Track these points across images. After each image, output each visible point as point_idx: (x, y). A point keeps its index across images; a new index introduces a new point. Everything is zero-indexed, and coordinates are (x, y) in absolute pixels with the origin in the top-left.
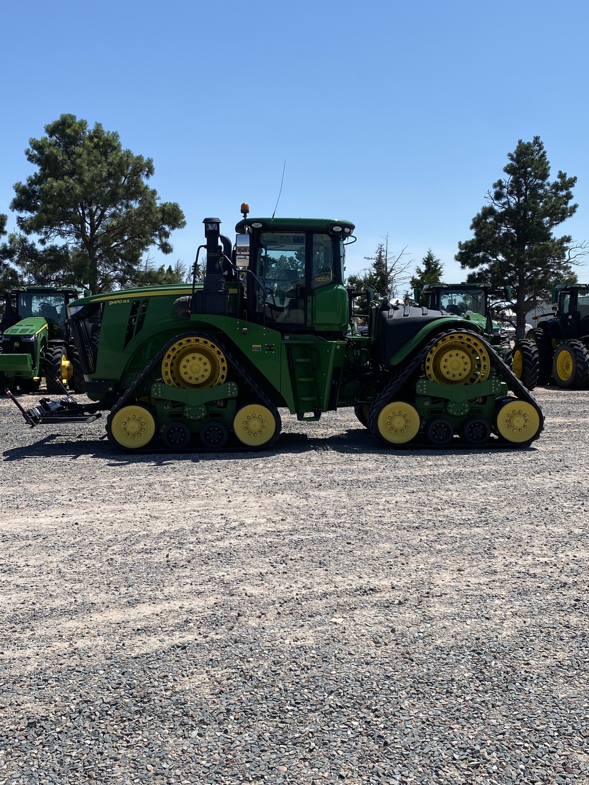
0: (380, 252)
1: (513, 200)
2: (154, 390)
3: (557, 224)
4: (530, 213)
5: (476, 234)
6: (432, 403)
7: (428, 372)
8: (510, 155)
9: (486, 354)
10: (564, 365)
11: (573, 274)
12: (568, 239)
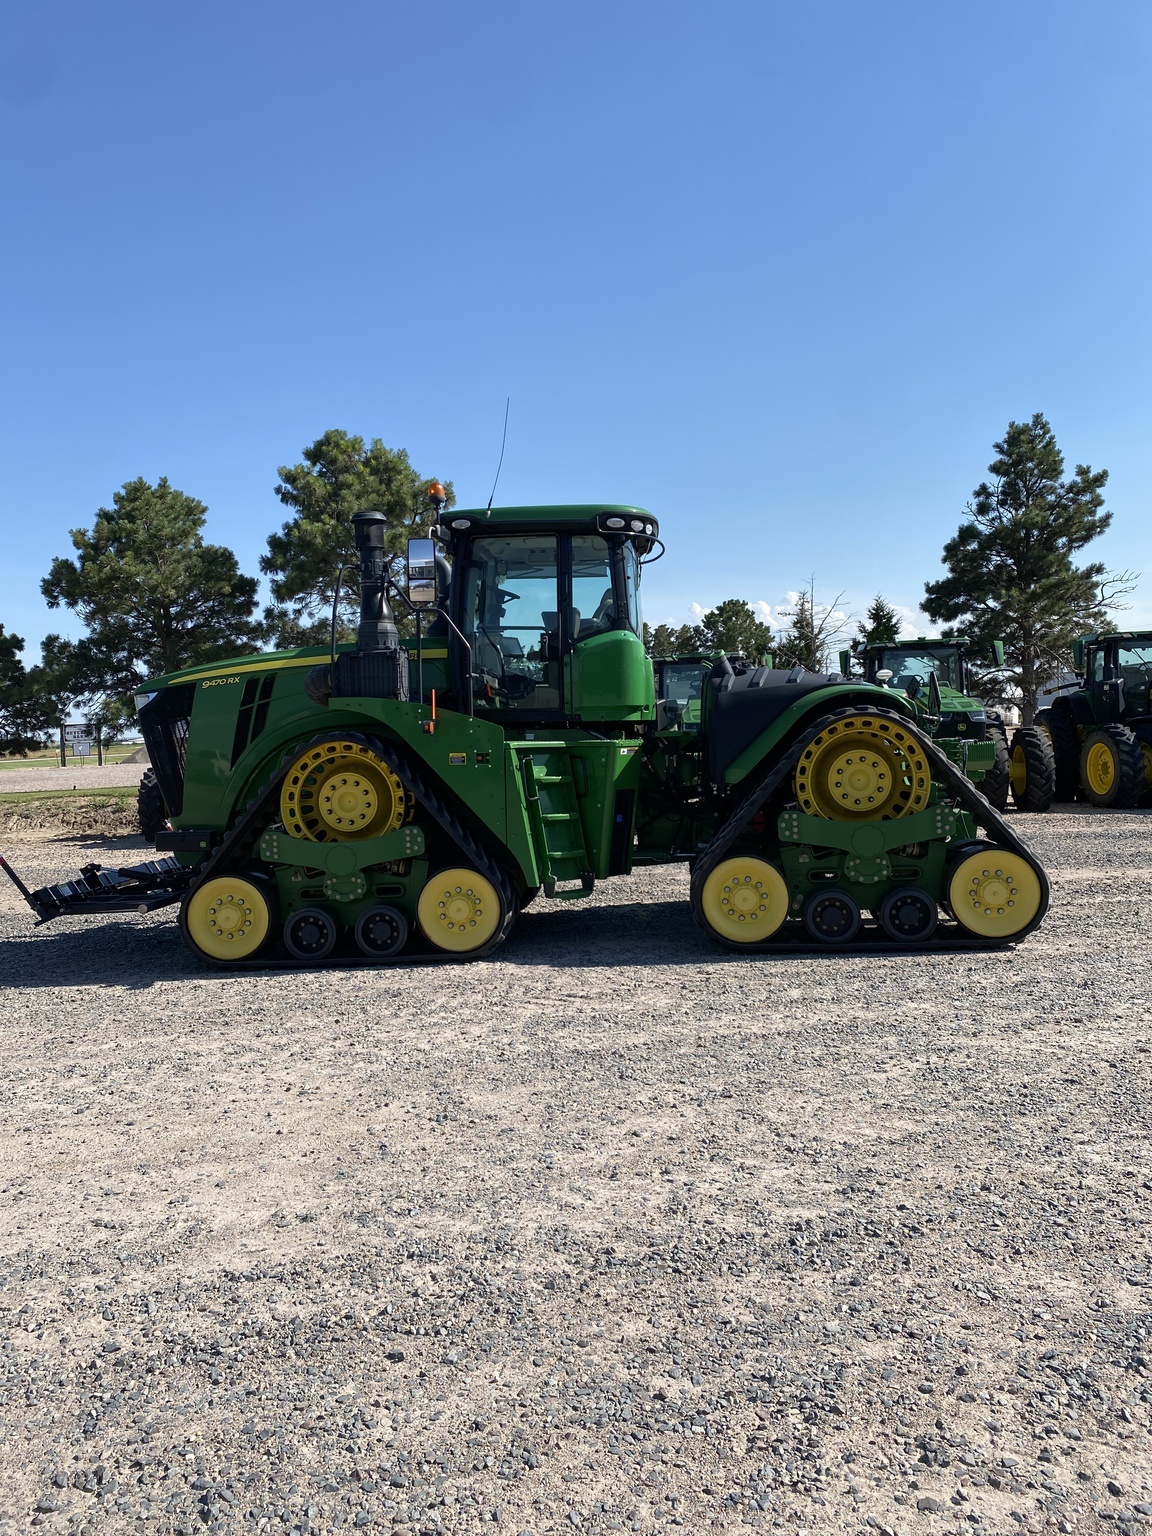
0: (803, 604)
1: (1007, 515)
2: (264, 845)
3: (1079, 547)
4: (1036, 533)
5: (952, 570)
6: (817, 858)
7: (802, 797)
8: (997, 446)
9: (920, 756)
10: (1100, 767)
11: (1109, 623)
12: (1099, 570)
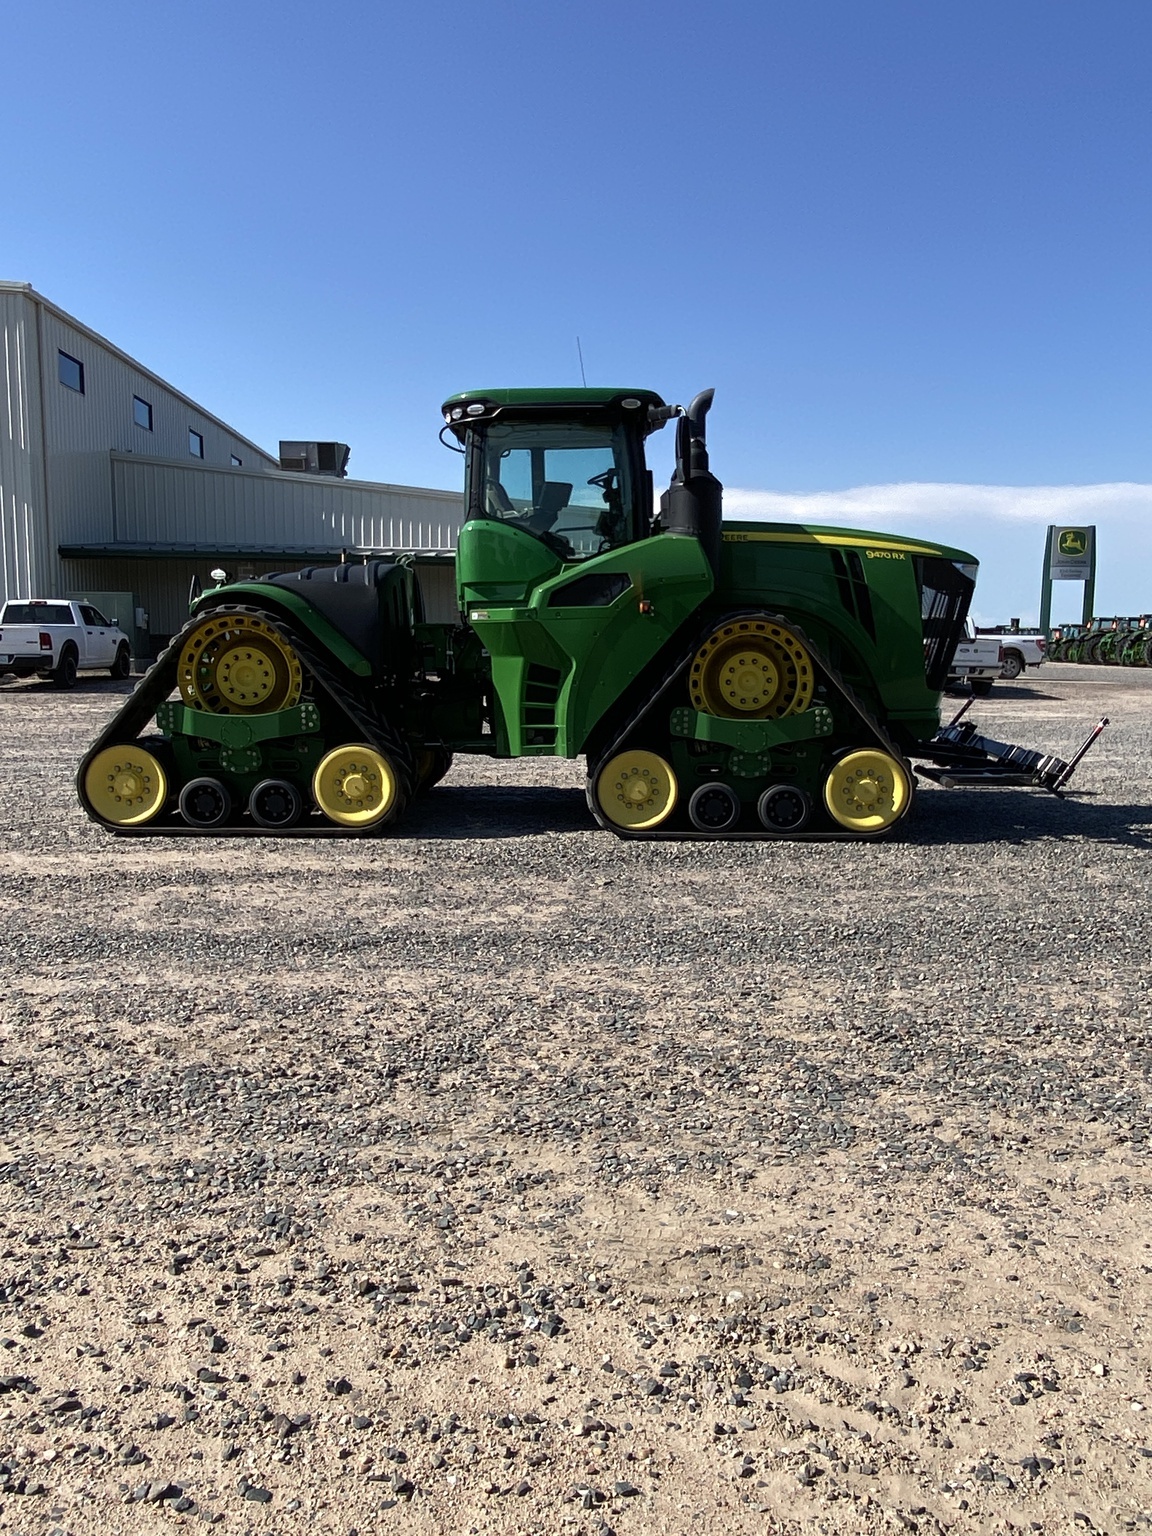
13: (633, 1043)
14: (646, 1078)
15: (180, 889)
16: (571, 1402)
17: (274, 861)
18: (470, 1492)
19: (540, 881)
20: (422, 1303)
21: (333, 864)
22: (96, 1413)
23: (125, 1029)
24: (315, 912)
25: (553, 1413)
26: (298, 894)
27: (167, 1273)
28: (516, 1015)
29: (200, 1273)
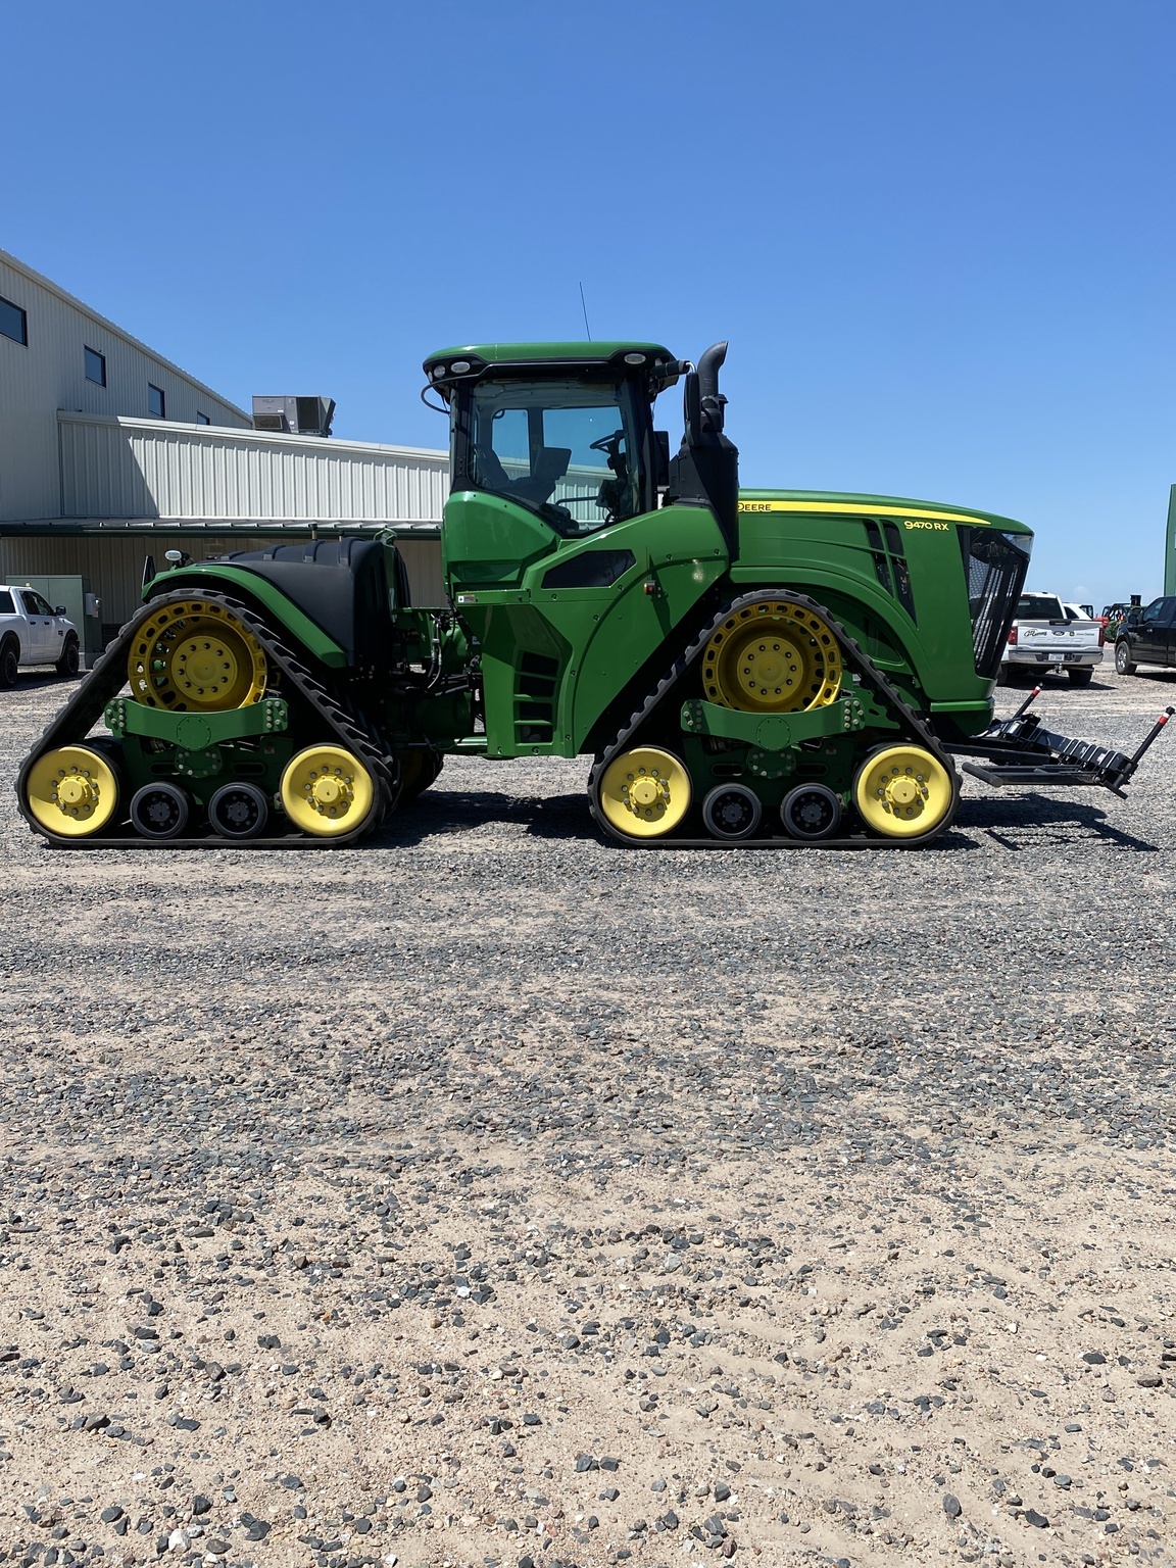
13: (605, 1050)
14: (613, 1082)
15: (129, 904)
16: (491, 1354)
17: (234, 874)
18: (387, 1423)
19: (530, 892)
20: (357, 1277)
21: (301, 877)
22: (36, 1364)
23: (68, 1039)
24: (277, 926)
25: (474, 1363)
26: (259, 908)
27: (108, 1252)
28: (485, 1025)
29: (141, 1252)
